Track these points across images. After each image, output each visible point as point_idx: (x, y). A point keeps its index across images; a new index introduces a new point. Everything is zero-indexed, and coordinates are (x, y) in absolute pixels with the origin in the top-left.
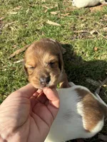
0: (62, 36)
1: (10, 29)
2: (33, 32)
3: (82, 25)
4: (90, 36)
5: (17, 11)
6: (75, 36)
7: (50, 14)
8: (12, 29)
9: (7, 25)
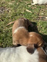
0: (32, 18)
1: (9, 11)
2: (19, 14)
3: (42, 13)
4: (45, 19)
5: (13, 3)
6: (38, 18)
7: (28, 6)
8: (10, 11)
9: (7, 9)
